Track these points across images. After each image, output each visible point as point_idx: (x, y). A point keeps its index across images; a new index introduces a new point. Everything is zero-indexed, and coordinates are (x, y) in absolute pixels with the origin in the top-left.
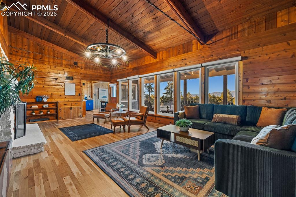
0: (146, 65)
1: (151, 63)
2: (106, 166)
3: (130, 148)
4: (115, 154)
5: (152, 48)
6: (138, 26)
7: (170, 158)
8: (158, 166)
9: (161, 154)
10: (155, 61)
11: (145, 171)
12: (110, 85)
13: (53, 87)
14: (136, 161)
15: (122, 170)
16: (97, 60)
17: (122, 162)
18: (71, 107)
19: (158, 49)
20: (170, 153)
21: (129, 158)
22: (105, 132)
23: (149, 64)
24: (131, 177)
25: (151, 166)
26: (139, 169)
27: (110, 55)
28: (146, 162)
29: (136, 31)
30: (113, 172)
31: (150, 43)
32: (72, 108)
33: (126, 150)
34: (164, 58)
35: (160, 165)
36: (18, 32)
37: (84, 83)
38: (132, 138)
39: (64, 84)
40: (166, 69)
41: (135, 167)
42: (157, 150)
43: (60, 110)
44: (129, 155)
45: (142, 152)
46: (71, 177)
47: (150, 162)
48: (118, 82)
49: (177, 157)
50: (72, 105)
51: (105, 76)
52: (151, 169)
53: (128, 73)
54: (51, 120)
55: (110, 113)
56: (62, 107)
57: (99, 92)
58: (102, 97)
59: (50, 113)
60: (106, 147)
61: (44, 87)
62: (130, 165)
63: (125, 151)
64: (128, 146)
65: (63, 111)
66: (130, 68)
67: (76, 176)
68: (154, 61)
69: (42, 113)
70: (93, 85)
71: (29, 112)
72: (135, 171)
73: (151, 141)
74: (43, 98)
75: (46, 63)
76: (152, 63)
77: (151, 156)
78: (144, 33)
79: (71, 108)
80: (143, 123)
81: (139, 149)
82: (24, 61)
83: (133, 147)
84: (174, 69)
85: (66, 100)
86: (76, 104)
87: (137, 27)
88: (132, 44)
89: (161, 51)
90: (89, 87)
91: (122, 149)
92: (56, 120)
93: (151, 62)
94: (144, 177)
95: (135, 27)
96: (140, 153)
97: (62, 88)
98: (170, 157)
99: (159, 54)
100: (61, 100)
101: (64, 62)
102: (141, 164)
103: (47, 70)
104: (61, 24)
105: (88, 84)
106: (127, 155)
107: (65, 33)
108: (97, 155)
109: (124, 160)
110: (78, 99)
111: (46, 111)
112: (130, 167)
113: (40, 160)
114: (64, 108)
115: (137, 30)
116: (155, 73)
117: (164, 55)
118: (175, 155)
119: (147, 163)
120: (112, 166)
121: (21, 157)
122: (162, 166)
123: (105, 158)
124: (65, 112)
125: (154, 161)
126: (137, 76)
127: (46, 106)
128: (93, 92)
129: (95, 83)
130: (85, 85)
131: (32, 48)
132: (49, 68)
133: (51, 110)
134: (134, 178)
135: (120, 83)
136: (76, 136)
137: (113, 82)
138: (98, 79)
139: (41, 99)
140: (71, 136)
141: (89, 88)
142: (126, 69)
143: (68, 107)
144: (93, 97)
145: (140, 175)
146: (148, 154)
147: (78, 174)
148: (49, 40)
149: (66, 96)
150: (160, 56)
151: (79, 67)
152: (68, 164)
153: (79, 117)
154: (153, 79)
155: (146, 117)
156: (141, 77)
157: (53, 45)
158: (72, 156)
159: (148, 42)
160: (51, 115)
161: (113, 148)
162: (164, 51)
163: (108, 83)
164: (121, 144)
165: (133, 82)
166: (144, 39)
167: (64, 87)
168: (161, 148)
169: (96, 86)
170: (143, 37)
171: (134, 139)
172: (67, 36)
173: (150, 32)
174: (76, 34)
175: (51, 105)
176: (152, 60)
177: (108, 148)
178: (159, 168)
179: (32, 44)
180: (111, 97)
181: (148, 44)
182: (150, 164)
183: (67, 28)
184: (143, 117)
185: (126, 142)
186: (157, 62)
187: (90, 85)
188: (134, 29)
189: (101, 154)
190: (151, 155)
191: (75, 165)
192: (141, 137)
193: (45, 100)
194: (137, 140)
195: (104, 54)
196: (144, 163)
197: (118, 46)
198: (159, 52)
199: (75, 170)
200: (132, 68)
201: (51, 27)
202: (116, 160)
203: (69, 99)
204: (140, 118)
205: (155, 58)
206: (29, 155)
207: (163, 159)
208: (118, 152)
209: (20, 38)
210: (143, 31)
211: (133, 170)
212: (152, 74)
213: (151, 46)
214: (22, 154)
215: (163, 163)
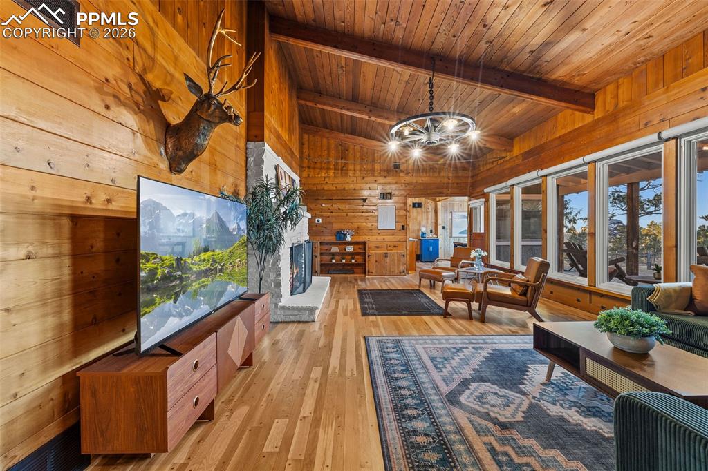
0: (560, 137)
1: (577, 129)
2: (382, 375)
3: (455, 358)
4: (415, 358)
5: (573, 84)
6: (508, 43)
7: (549, 416)
8: (495, 422)
9: (530, 397)
10: (589, 118)
11: (450, 414)
12: (470, 203)
13: (360, 214)
14: (446, 388)
15: (403, 392)
16: (417, 153)
17: (414, 378)
18: (387, 251)
19: (598, 80)
20: (562, 405)
21: (437, 377)
22: (429, 310)
23: (571, 132)
24: (410, 412)
25: (474, 412)
26: (440, 405)
27: (436, 137)
28: (469, 397)
29: (506, 57)
30: (385, 389)
31: (560, 74)
32: (389, 255)
33: (444, 358)
34: (621, 105)
35: (502, 419)
36: (316, 131)
37: (421, 203)
38: (477, 338)
39: (375, 208)
40: (630, 137)
41: (436, 398)
42: (523, 384)
43: (369, 256)
44: (442, 371)
45: (478, 374)
46: (323, 369)
47: (480, 402)
48: (489, 196)
49: (578, 425)
50: (389, 248)
51: (457, 184)
52: (468, 418)
53: (512, 168)
54: (357, 273)
55: (456, 271)
56: (372, 252)
57: (453, 220)
58: (461, 233)
59: (356, 261)
60: (408, 340)
61: (347, 215)
62: (427, 389)
63: (438, 360)
64: (455, 350)
65: (373, 259)
66: (515, 155)
67: (330, 372)
68: (586, 122)
69: (344, 261)
70: (439, 204)
71: (327, 258)
72: (427, 405)
73: (524, 358)
74: (345, 235)
75: (351, 174)
76: (581, 128)
77: (494, 391)
78: (532, 52)
79: (386, 255)
80: (527, 306)
81: (478, 365)
82: (323, 175)
83: (463, 357)
84: (660, 133)
85: (380, 238)
86: (395, 246)
87: (505, 47)
88: (505, 94)
89: (608, 84)
90: (430, 210)
91: (436, 354)
92: (363, 275)
93: (577, 127)
94: (437, 425)
95: (501, 48)
96: (470, 374)
97: (374, 217)
98: (551, 414)
99: (605, 93)
100: (373, 238)
101: (377, 167)
102: (452, 399)
103: (352, 186)
104: (362, 99)
105: (429, 205)
106: (437, 368)
107: (370, 113)
108: (382, 351)
109: (423, 377)
110: (401, 237)
111: (349, 257)
112: (423, 394)
113: (306, 332)
114: (375, 253)
115: (509, 54)
116: (588, 158)
117: (620, 91)
118: (574, 416)
119: (469, 402)
120: (392, 378)
121: (291, 322)
122: (503, 426)
123: (390, 359)
124: (376, 261)
125: (493, 406)
126: (533, 174)
127: (350, 249)
128: (439, 222)
129: (443, 202)
130: (423, 207)
131: (333, 152)
132: (355, 182)
133: (357, 257)
134: (414, 417)
135: (493, 198)
136: (373, 309)
137: (476, 194)
138: (441, 193)
139: (343, 236)
140: (366, 306)
141: (430, 214)
142: (506, 159)
143: (381, 252)
144: (439, 234)
145: (431, 417)
146: (489, 384)
147: (335, 369)
148: (353, 133)
149: (379, 232)
150: (609, 99)
151: (402, 171)
152: (331, 351)
153: (400, 273)
154: (583, 175)
155: (537, 289)
156: (546, 176)
157: (361, 138)
158: (344, 340)
159: (552, 71)
160: (357, 265)
161: (419, 348)
162: (621, 81)
163: (466, 198)
164: (443, 343)
165: (526, 191)
166: (535, 68)
167: (376, 214)
168: (542, 384)
169: (445, 208)
170: (531, 64)
171: (483, 340)
172: (372, 119)
173: (547, 44)
174: (386, 109)
175: (357, 247)
176: (581, 119)
177: (410, 343)
178: (490, 425)
179: (333, 146)
180: (474, 232)
181: (554, 77)
182: (477, 407)
183: (371, 103)
184: (528, 287)
185: (458, 341)
186: (596, 124)
187: (433, 206)
188: (499, 53)
189: (389, 350)
190: (497, 388)
191: (339, 356)
192: (506, 340)
193: (349, 238)
194: (490, 343)
195: (424, 138)
196: (463, 399)
197: (444, 113)
198: (605, 87)
199: (334, 362)
200: (522, 154)
201: (348, 110)
202: (408, 370)
203: (385, 237)
204: (520, 290)
205: (589, 110)
206: (299, 322)
207: (525, 410)
208: (423, 358)
209: (319, 139)
210: (528, 49)
211: (426, 402)
212: (579, 161)
213: (565, 79)
214: (292, 318)
215: (514, 420)
